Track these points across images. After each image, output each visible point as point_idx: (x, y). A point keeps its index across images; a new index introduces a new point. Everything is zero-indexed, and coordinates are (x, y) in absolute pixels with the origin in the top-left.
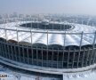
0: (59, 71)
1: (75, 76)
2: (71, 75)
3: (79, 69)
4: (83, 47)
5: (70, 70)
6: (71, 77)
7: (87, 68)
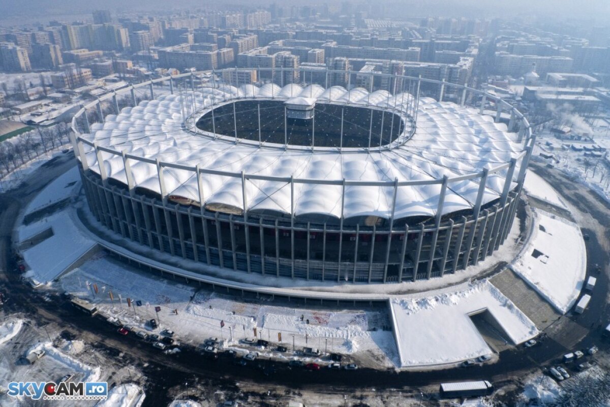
0: (376, 291)
1: (423, 303)
2: (412, 301)
3: (433, 281)
4: (446, 218)
5: (406, 285)
6: (413, 305)
7: (458, 275)
